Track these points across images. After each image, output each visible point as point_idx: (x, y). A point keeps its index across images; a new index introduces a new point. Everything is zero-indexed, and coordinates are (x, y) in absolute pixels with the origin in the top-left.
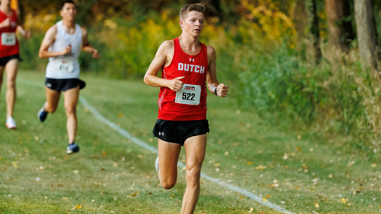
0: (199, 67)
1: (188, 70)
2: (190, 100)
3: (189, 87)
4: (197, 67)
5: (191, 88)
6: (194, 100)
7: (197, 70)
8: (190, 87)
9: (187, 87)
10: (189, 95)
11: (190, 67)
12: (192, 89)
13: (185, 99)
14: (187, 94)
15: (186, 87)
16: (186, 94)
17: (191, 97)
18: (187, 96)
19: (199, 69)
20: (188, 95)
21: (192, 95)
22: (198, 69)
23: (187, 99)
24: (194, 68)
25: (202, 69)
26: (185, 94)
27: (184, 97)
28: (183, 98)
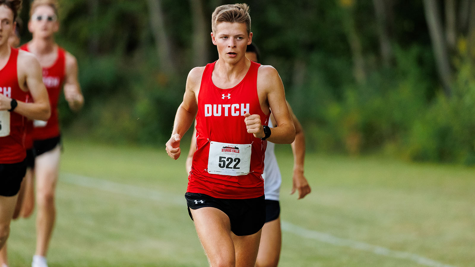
0: (237, 106)
1: (219, 114)
2: (232, 168)
3: (228, 147)
4: (235, 107)
5: (232, 149)
6: (239, 168)
7: (235, 113)
8: (230, 148)
9: (226, 147)
10: (230, 160)
11: (223, 109)
12: (235, 151)
13: (223, 167)
14: (226, 158)
15: (224, 148)
16: (225, 160)
17: (234, 163)
18: (227, 163)
19: (239, 110)
20: (228, 160)
21: (235, 161)
22: (236, 110)
23: (227, 167)
24: (230, 109)
25: (245, 107)
26: (222, 159)
27: (222, 163)
28: (220, 165)
